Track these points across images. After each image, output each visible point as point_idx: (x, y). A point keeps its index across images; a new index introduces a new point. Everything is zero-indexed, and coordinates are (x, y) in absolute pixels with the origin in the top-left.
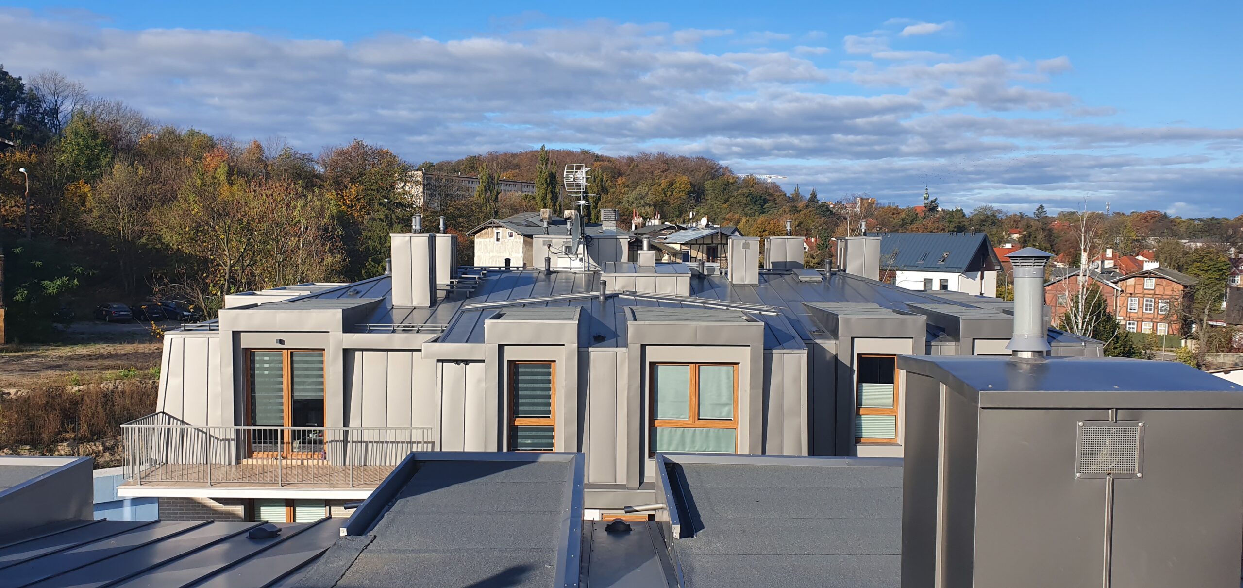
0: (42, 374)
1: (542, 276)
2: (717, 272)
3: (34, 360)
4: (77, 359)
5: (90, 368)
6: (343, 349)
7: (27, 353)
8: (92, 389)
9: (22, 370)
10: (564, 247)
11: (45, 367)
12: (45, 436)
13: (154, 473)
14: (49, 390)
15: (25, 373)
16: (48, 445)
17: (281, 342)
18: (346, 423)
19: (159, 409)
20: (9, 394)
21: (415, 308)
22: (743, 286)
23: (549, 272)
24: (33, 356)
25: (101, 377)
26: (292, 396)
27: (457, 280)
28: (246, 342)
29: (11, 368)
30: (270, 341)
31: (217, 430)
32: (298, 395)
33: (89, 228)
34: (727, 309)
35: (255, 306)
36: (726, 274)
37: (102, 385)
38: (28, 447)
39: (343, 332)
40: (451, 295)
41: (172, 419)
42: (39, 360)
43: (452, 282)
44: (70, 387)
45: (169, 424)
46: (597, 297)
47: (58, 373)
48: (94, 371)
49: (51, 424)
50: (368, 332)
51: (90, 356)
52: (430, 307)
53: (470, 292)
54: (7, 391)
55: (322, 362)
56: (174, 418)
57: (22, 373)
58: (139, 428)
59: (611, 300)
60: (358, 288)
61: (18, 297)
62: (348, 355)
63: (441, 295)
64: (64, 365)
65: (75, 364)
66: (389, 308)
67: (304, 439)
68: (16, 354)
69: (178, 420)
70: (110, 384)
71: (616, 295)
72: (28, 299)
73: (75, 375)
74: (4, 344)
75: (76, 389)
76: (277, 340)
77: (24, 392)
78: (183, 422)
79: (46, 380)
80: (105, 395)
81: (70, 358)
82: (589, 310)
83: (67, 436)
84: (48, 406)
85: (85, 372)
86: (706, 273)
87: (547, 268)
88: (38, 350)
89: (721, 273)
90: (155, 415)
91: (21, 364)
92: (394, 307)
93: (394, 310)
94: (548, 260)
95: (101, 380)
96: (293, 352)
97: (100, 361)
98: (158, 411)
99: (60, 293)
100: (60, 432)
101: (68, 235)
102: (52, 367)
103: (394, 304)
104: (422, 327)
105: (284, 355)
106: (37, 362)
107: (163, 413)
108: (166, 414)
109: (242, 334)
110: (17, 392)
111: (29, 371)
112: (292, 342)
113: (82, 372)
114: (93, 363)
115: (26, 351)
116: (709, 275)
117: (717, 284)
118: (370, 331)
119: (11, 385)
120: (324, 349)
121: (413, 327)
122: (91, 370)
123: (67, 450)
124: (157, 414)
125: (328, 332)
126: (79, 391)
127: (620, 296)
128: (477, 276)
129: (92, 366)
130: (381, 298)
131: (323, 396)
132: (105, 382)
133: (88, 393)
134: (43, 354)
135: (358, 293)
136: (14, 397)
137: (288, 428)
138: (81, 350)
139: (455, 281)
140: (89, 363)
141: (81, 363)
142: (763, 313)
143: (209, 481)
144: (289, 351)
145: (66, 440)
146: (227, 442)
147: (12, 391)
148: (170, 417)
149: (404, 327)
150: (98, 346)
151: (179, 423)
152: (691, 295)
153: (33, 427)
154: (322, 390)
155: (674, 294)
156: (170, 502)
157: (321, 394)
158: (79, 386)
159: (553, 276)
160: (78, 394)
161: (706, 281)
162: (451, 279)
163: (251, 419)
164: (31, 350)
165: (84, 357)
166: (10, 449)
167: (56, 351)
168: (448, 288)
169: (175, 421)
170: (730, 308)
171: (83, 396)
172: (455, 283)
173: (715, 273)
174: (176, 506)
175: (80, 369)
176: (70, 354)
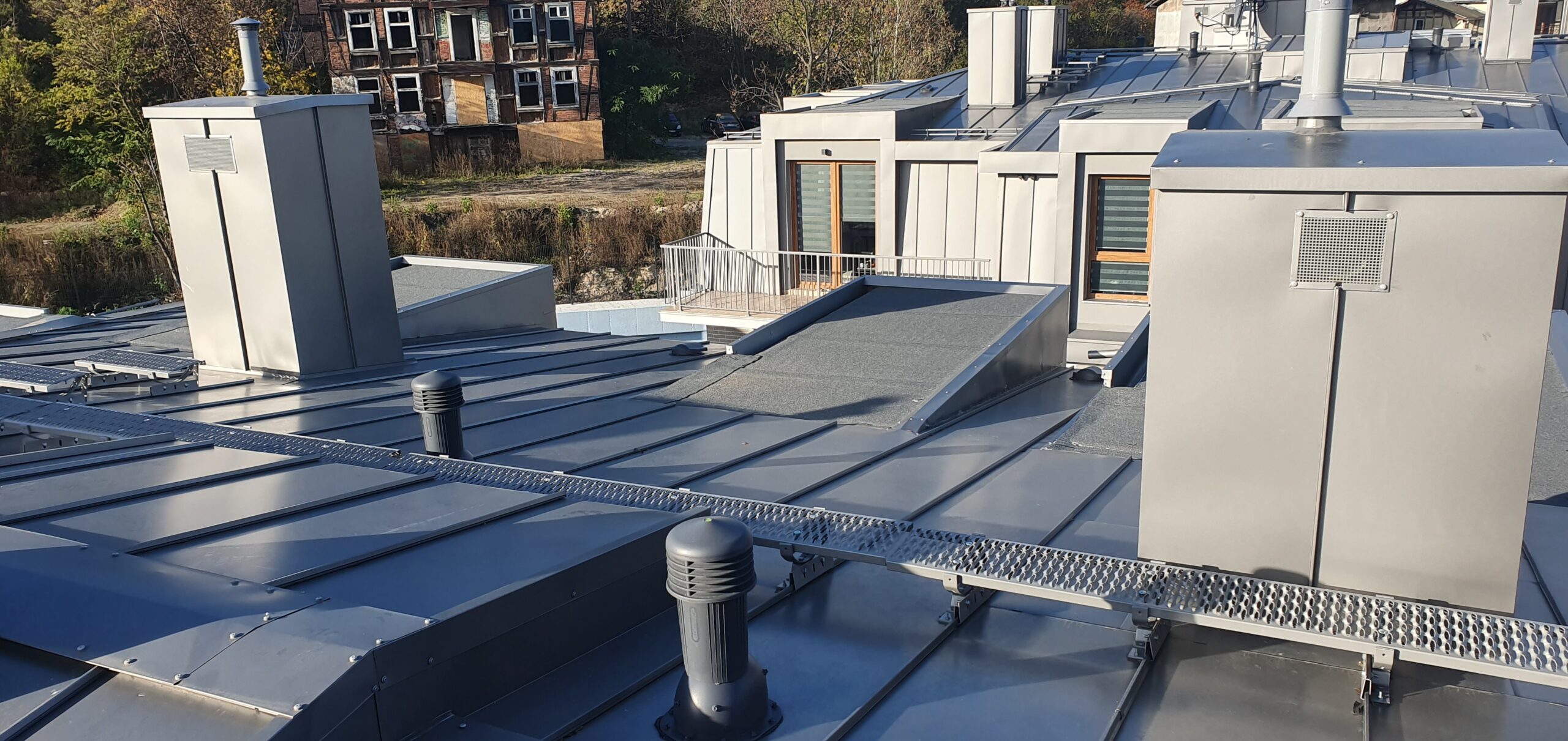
0: (632, 192)
1: (1185, 60)
2: (1466, 43)
3: (629, 177)
4: (669, 177)
5: (678, 187)
6: (897, 161)
7: (624, 170)
8: (675, 209)
9: (615, 188)
10: (1224, 16)
11: (637, 185)
12: (629, 260)
13: (699, 299)
14: (635, 209)
15: (618, 191)
16: (632, 269)
17: (828, 153)
18: (899, 251)
19: (704, 230)
20: (597, 212)
21: (994, 108)
22: (1503, 64)
23: (1195, 54)
24: (628, 173)
25: (686, 198)
26: (841, 219)
27: (1060, 69)
28: (792, 153)
29: (605, 185)
30: (814, 152)
31: (760, 254)
32: (847, 218)
33: (698, 24)
34: (1450, 99)
35: (808, 109)
36: (1480, 45)
37: (685, 206)
38: (613, 270)
39: (897, 139)
40: (1050, 88)
41: (717, 241)
42: (634, 177)
43: (1053, 72)
44: (654, 208)
45: (714, 246)
46: (1246, 87)
47: (648, 192)
48: (682, 191)
49: (633, 246)
50: (927, 140)
51: (683, 174)
52: (1013, 106)
53: (1071, 84)
54: (596, 210)
55: (874, 177)
56: (719, 240)
57: (615, 191)
58: (678, 250)
59: (1266, 91)
60: (933, 85)
61: (616, 108)
62: (902, 168)
63: (1033, 89)
64: (656, 183)
65: (666, 182)
66: (963, 108)
67: (856, 270)
68: (614, 171)
69: (722, 242)
70: (693, 205)
71: (1277, 83)
72: (625, 109)
73: (662, 194)
74: (604, 160)
75: (660, 209)
76: (823, 150)
77: (611, 212)
78: (728, 245)
79: (635, 200)
80: (687, 217)
81: (663, 176)
82: (1226, 106)
83: (649, 260)
84: (632, 228)
85: (674, 192)
86: (1445, 44)
87: (1192, 47)
88: (635, 167)
89: (1472, 45)
90: (698, 236)
91: (615, 181)
92: (969, 107)
93: (970, 112)
94: (1195, 36)
95: (686, 200)
96: (841, 164)
97: (691, 180)
98: (702, 232)
99: (659, 102)
100: (642, 256)
101: (678, 34)
102: (642, 186)
103: (969, 103)
104: (995, 131)
105: (831, 168)
106: (630, 180)
107: (708, 234)
108: (711, 236)
109: (786, 143)
110: (605, 211)
111: (621, 189)
112: (840, 152)
113: (670, 192)
114: (684, 182)
115: (623, 168)
116: (1450, 49)
117: (1457, 62)
118: (930, 138)
119: (601, 204)
120: (875, 162)
121: (983, 132)
122: (679, 189)
123: (649, 274)
124: (701, 235)
125: (879, 140)
126: (663, 212)
127: (1283, 84)
128: (1088, 63)
129: (683, 186)
130: (958, 96)
131: (874, 219)
132: (689, 203)
133: (672, 216)
134: (640, 171)
135: (932, 90)
136: (602, 216)
137: (836, 256)
138: (676, 167)
139: (1056, 70)
140: (679, 182)
141: (672, 182)
142: (1508, 104)
143: (747, 310)
144: (838, 164)
145: (648, 265)
146: (771, 269)
147: (601, 210)
148: (715, 238)
149: (972, 132)
150: (694, 163)
151: (724, 245)
152: (1405, 78)
153: (617, 249)
154: (874, 212)
155: (1377, 79)
156: (717, 332)
157: (871, 216)
158: (663, 206)
159: (1200, 59)
160: (661, 215)
161: (1442, 58)
162: (1053, 67)
163: (798, 244)
164: (628, 167)
165: (678, 174)
166: (597, 270)
167: (651, 168)
168: (1046, 80)
169: (720, 243)
170: (1454, 98)
171: (665, 217)
172: (1056, 73)
173: (1462, 45)
174: (724, 337)
175: (669, 188)
176: (664, 171)
